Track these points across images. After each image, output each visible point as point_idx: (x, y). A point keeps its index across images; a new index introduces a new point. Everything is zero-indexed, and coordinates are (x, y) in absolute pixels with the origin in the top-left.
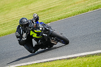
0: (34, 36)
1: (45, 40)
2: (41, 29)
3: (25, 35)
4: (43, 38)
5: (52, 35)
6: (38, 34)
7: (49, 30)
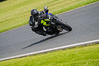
0: (44, 24)
1: (53, 28)
2: (50, 18)
3: (36, 23)
4: (51, 26)
5: (58, 24)
6: (47, 22)
7: (56, 20)
